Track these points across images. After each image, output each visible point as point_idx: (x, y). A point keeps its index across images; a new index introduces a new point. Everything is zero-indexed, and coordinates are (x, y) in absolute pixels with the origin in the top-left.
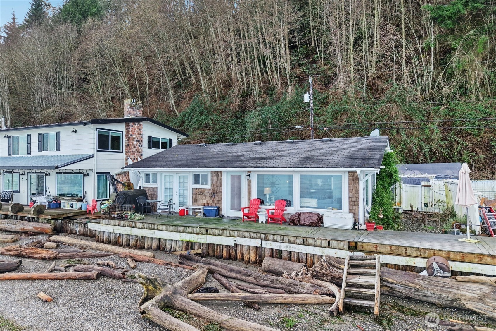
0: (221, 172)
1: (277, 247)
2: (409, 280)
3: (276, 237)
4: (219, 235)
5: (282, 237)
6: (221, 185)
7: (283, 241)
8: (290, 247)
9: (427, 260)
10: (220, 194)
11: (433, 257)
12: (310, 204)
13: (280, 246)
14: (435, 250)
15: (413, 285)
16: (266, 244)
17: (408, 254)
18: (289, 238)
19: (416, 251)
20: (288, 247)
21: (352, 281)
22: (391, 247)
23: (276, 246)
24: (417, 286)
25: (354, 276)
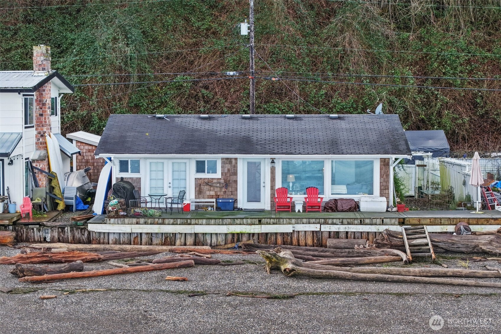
0: (236, 159)
1: (336, 229)
2: (448, 238)
3: (335, 221)
4: (274, 224)
5: (341, 220)
6: (235, 174)
7: (342, 223)
8: (349, 228)
9: (455, 226)
10: (234, 185)
11: (460, 223)
12: (340, 190)
13: (339, 228)
14: (460, 218)
15: (451, 241)
16: (325, 228)
17: (442, 224)
18: (348, 220)
19: (447, 220)
20: (347, 228)
21: (412, 243)
22: (430, 219)
23: (334, 228)
24: (453, 241)
25: (412, 240)
